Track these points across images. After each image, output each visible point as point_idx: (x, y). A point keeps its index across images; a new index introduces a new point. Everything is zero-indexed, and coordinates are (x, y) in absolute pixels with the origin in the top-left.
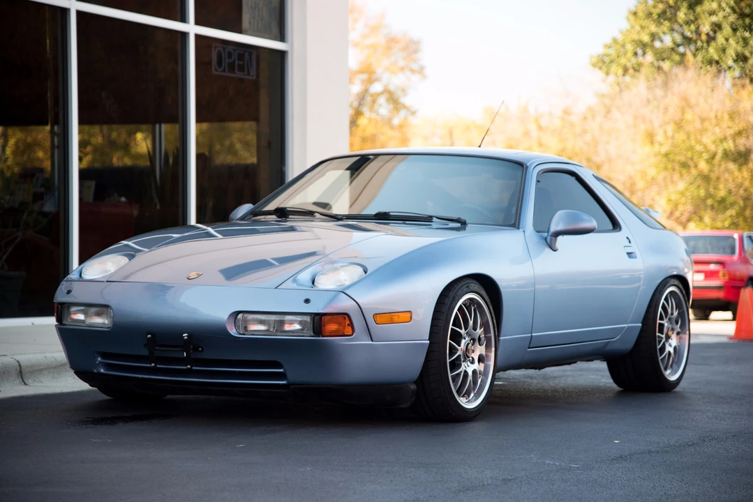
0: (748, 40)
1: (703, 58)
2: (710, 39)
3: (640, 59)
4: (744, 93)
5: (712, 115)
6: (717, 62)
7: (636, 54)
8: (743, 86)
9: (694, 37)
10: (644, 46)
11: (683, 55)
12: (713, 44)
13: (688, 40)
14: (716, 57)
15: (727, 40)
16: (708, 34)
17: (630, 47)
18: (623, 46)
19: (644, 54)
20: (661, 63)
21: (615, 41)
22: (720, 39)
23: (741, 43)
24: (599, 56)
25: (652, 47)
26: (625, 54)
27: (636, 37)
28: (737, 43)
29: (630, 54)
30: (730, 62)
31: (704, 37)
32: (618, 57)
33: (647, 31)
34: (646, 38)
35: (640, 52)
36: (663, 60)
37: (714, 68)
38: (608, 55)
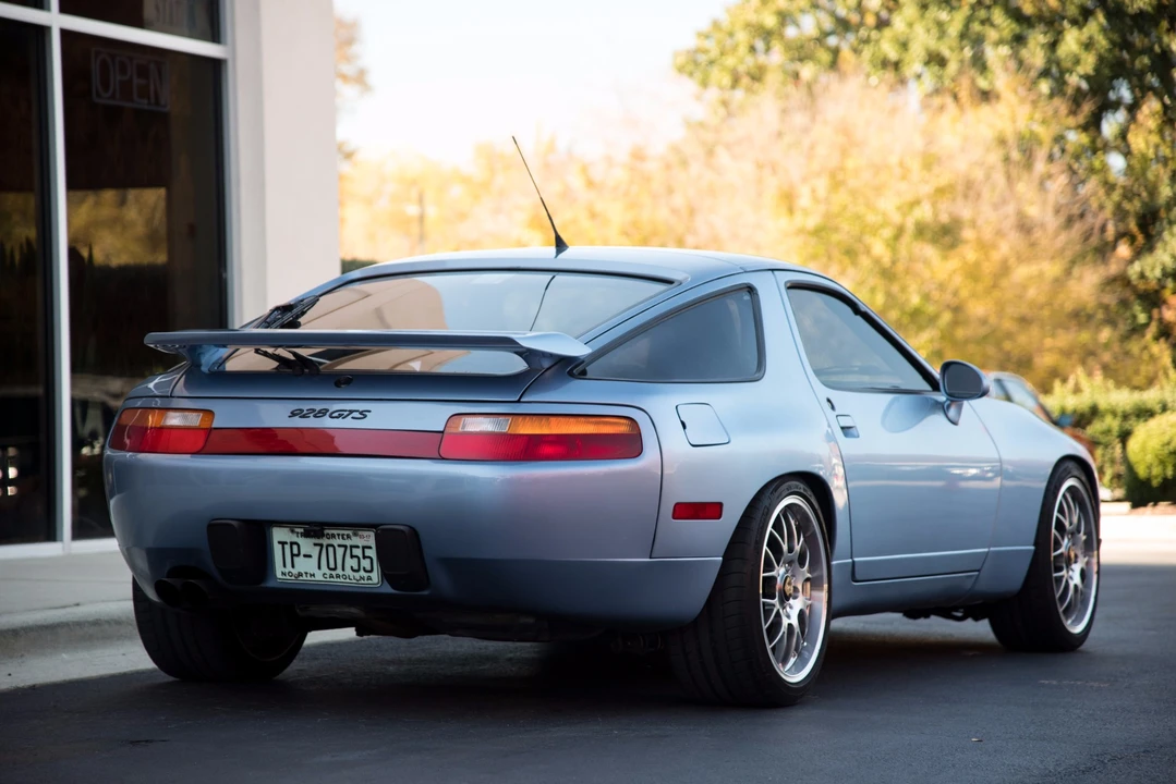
0: (946, 27)
1: (873, 55)
2: (882, 24)
3: (762, 59)
4: (945, 120)
5: (894, 160)
6: (897, 65)
7: (752, 49)
8: (942, 108)
9: (854, 18)
10: (767, 35)
11: (836, 52)
12: (887, 32)
13: (844, 25)
14: (893, 55)
15: (910, 25)
16: (877, 15)
17: (742, 37)
18: (731, 34)
19: (768, 49)
20: (798, 66)
21: (716, 25)
22: (899, 23)
23: (934, 31)
24: (688, 52)
25: (781, 36)
26: (735, 48)
27: (753, 18)
28: (928, 31)
29: (743, 50)
30: (917, 67)
31: (870, 20)
32: (722, 54)
33: (773, 7)
34: (770, 21)
35: (760, 45)
36: (801, 60)
37: (890, 75)
38: (705, 51)
